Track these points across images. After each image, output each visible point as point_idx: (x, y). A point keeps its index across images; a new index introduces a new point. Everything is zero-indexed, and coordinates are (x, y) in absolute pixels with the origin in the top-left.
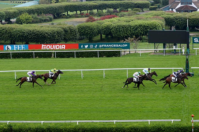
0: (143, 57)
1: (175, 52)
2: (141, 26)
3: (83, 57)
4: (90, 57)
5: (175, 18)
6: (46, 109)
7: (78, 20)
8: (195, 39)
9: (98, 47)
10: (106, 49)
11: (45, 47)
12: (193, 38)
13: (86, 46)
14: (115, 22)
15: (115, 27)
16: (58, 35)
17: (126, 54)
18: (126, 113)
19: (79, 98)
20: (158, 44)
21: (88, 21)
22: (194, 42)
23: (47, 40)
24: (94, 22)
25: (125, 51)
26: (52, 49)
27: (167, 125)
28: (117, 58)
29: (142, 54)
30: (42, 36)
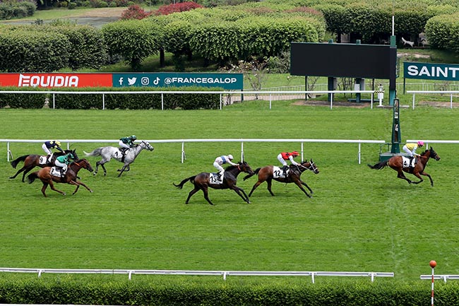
0: (278, 111)
1: (359, 100)
2: (266, 30)
3: (122, 108)
4: (140, 109)
5: (351, 12)
6: (42, 238)
7: (101, 13)
8: (409, 68)
9: (161, 84)
10: (182, 88)
11: (28, 81)
12: (406, 65)
13: (132, 81)
14: (198, 20)
15: (200, 32)
16: (55, 52)
17: (232, 103)
18: (248, 252)
19: (122, 213)
20: (313, 78)
21: (126, 17)
22: (406, 76)
23: (27, 64)
24: (145, 19)
25: (229, 96)
26: (45, 85)
27: (359, 287)
28: (212, 111)
29: (274, 103)
30: (13, 53)
